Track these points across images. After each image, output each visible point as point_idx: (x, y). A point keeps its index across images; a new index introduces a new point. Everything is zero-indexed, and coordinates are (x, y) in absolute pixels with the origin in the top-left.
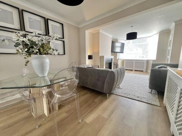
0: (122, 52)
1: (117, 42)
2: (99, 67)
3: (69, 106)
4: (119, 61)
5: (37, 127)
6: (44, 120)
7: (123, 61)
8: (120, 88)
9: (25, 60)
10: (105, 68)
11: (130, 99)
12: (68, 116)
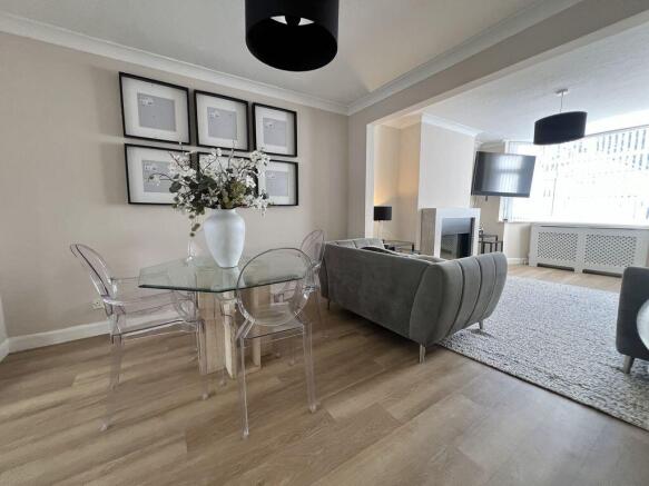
0: (524, 192)
1: (502, 153)
2: (417, 248)
3: (293, 362)
4: (507, 227)
5: (205, 396)
6: (222, 382)
7: (527, 231)
8: (485, 334)
9: (191, 223)
10: (437, 254)
11: (516, 377)
12: (285, 388)
